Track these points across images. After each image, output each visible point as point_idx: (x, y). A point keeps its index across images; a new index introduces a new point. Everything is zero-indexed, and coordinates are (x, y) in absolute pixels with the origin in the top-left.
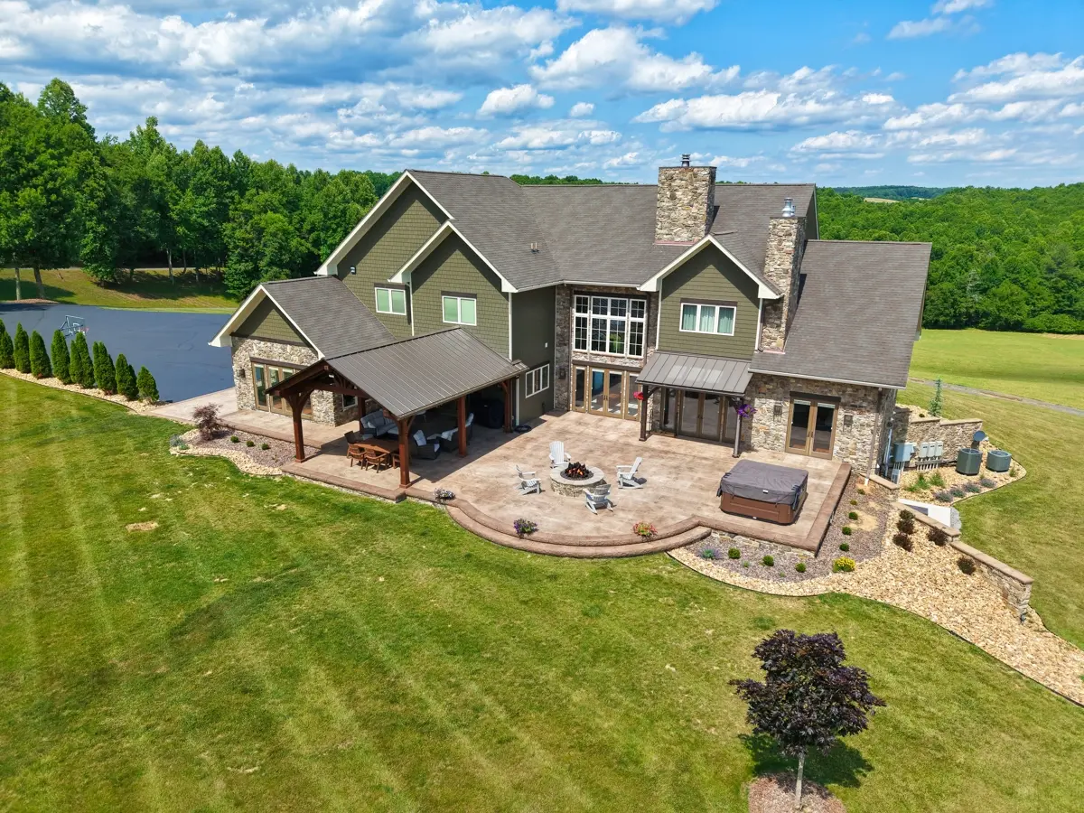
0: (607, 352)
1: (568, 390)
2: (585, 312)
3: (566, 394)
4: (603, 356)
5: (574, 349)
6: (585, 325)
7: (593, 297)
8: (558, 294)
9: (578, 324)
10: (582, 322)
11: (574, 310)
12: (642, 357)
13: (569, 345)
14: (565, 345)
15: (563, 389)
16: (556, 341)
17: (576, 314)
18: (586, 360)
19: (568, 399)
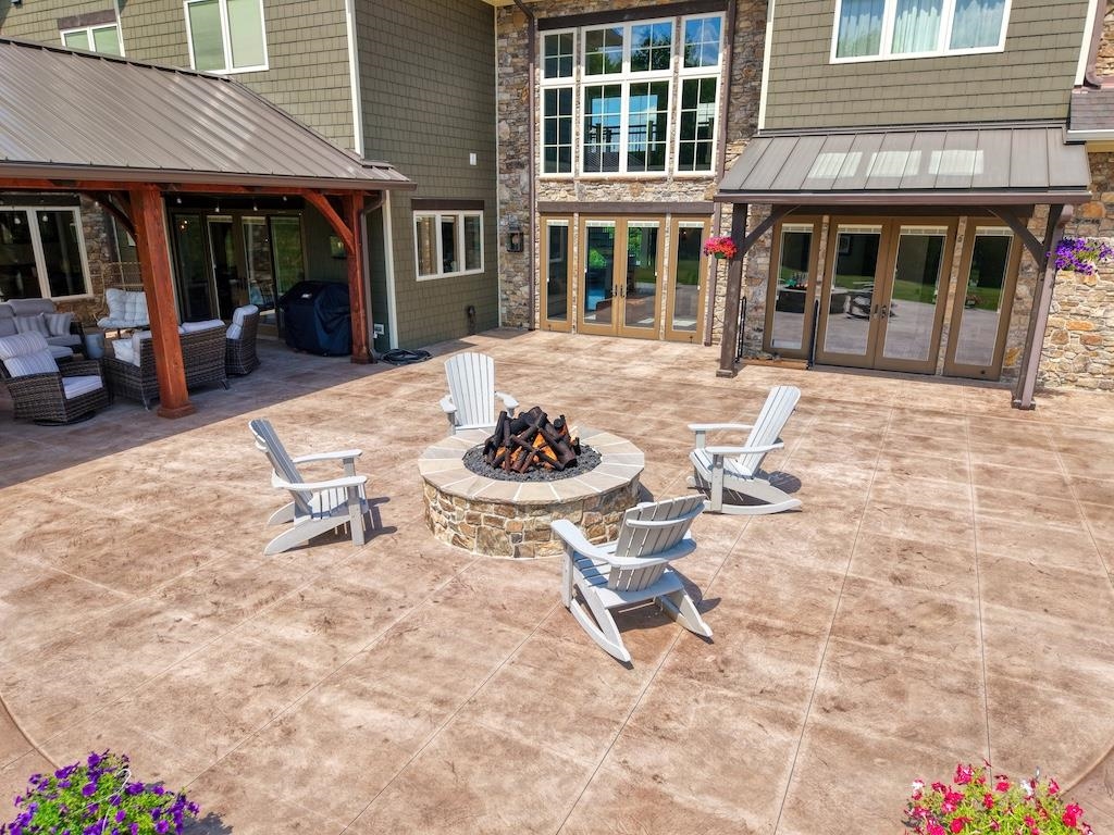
0: (623, 171)
1: (530, 280)
2: (567, 72)
3: (526, 289)
4: (612, 181)
5: (543, 175)
6: (567, 109)
7: (585, 29)
8: (501, 36)
9: (550, 110)
10: (559, 102)
11: (541, 72)
12: (712, 173)
13: (528, 165)
14: (521, 166)
15: (519, 279)
16: (499, 158)
17: (545, 83)
18: (571, 199)
19: (530, 302)
